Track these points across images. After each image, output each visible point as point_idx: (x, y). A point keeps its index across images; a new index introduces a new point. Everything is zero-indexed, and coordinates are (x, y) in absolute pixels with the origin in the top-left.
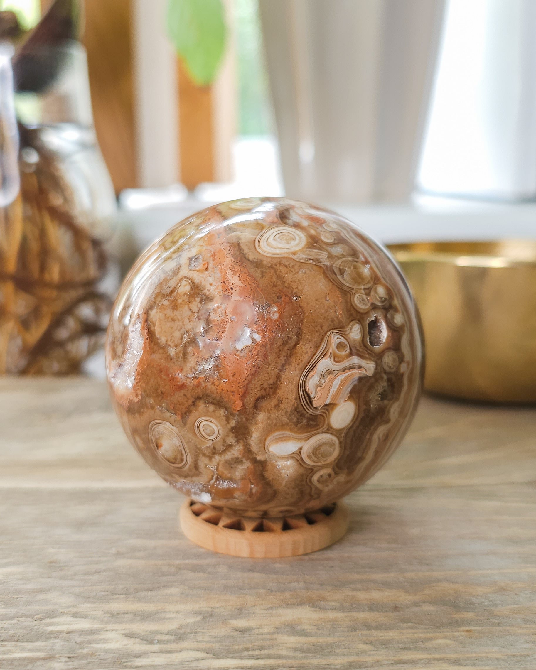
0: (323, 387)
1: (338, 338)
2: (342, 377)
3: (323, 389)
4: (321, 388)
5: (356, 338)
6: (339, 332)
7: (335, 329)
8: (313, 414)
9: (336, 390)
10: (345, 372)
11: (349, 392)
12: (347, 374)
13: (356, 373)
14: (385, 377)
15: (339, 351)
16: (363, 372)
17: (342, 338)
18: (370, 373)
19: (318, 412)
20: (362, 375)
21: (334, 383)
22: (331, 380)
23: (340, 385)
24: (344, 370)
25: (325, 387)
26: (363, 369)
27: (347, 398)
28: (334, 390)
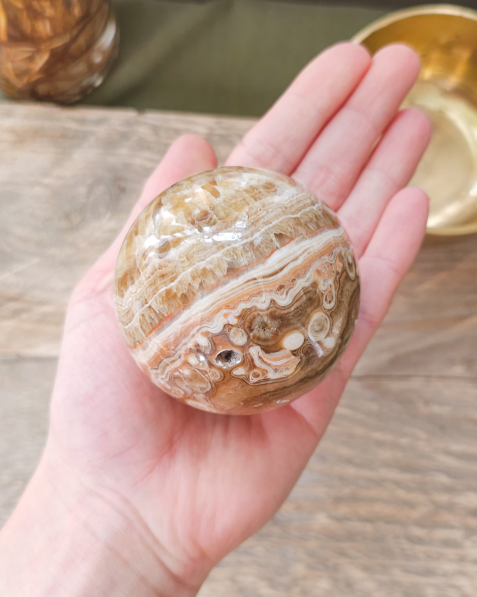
0: (287, 367)
1: (252, 380)
2: (274, 363)
3: (288, 366)
4: (288, 367)
5: (243, 370)
6: (247, 380)
7: (247, 383)
8: (305, 356)
9: (283, 360)
10: (270, 364)
11: (279, 352)
12: (270, 362)
13: (266, 357)
14: (251, 334)
15: (260, 374)
16: (262, 353)
17: (250, 377)
18: (258, 348)
19: (302, 355)
20: (264, 353)
21: (281, 364)
22: (280, 366)
23: (279, 360)
24: (269, 365)
25: (286, 366)
26: (259, 355)
27: (283, 350)
28: (284, 361)
